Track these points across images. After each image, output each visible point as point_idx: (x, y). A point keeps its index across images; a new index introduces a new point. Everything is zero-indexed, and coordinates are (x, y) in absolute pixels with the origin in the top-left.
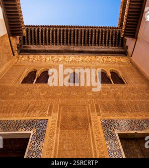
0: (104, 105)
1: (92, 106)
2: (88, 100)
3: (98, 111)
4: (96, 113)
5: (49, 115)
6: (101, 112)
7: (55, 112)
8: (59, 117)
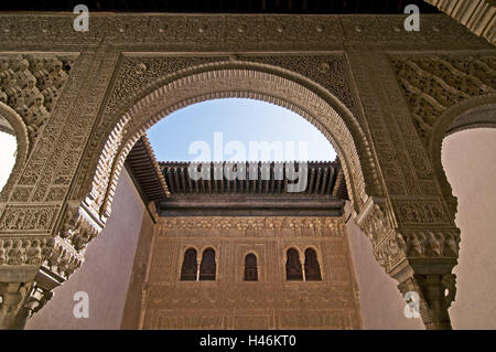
0: (285, 317)
2: (268, 309)
3: (277, 325)
6: (280, 326)
7: (231, 326)
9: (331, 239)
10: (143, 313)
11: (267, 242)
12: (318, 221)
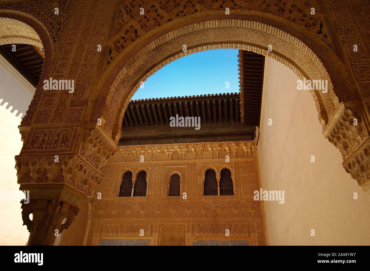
0: (200, 225)
1: (188, 227)
2: (186, 219)
3: (193, 231)
4: (190, 234)
5: (151, 235)
6: (195, 232)
7: (156, 232)
8: (159, 237)
9: (245, 159)
10: (89, 222)
11: (189, 164)
12: (233, 144)
